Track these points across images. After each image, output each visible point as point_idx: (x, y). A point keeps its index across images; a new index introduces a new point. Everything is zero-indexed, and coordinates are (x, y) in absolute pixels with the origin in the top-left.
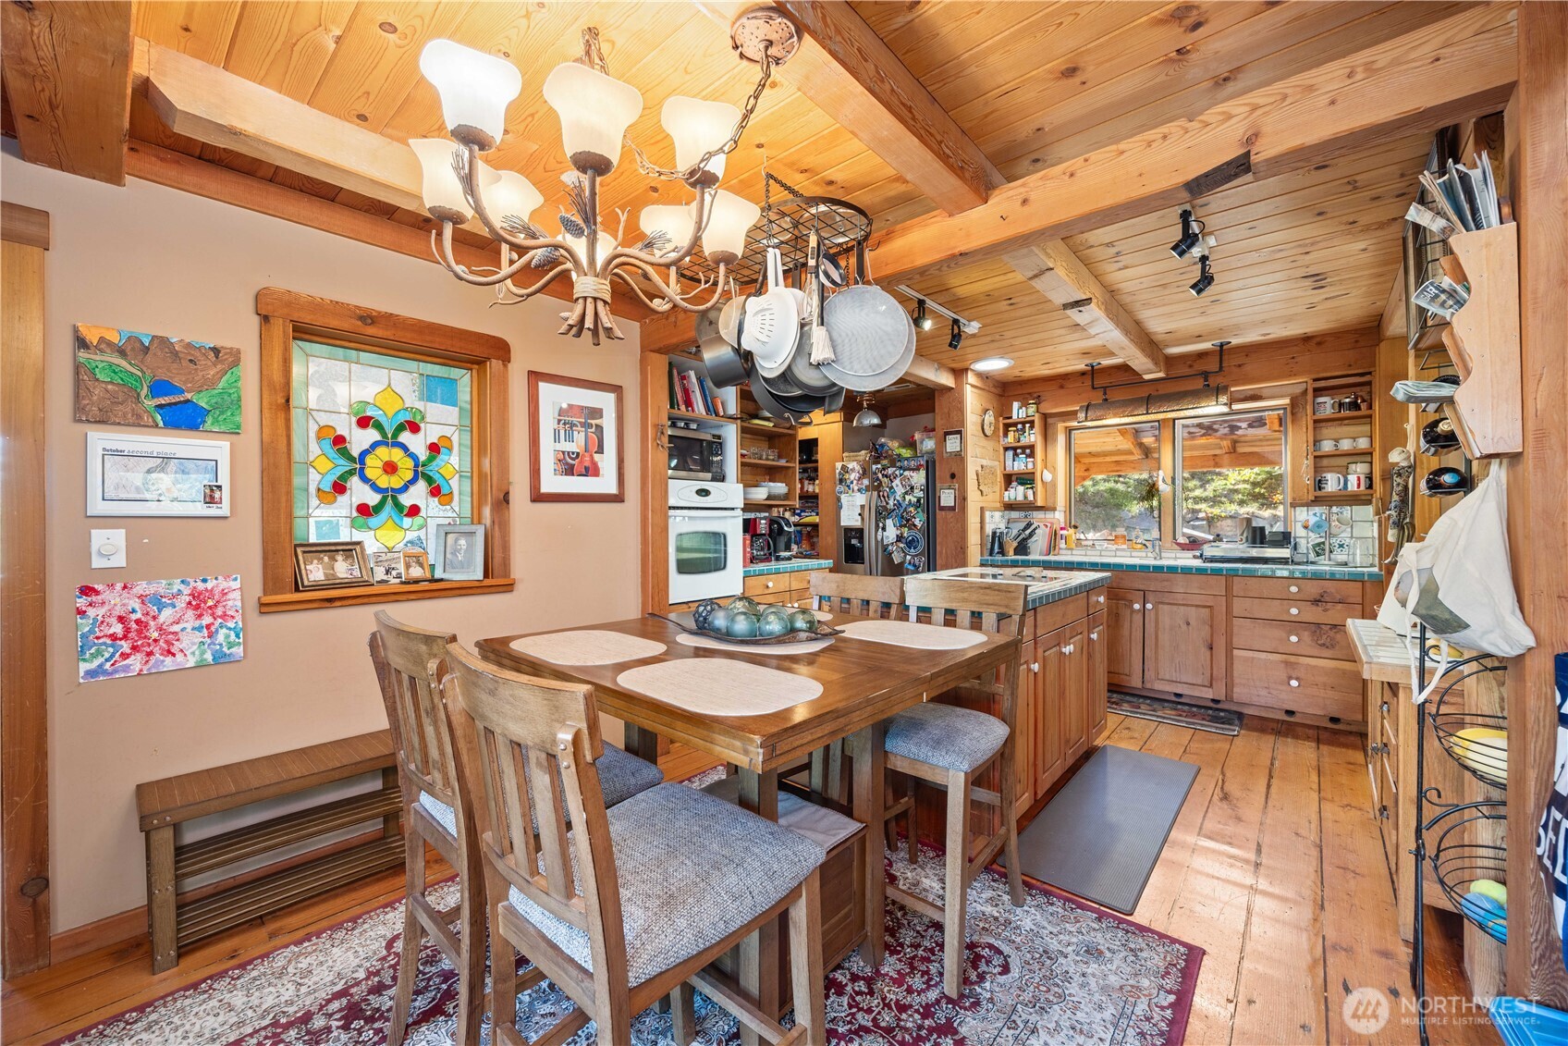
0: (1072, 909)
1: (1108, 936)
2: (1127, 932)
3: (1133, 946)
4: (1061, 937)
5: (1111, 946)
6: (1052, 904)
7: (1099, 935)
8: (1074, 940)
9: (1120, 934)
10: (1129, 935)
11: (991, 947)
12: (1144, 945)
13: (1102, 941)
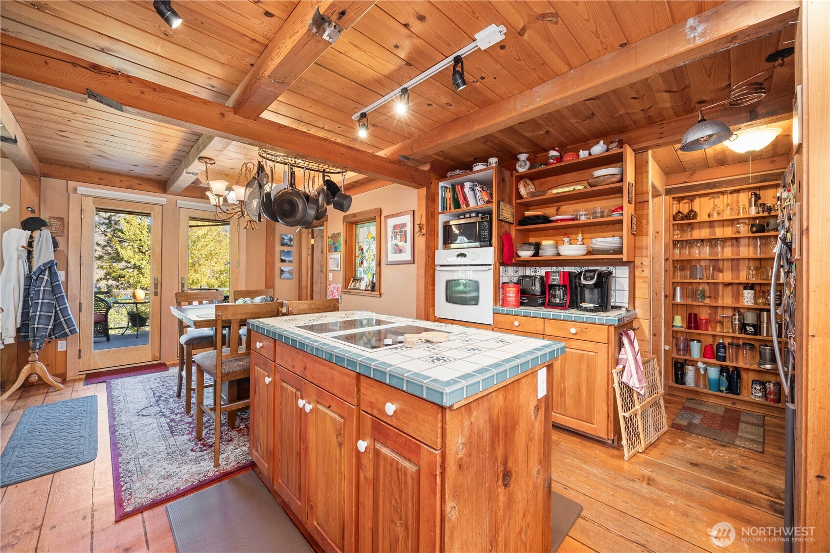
0: (194, 482)
1: (167, 487)
2: (160, 495)
3: (153, 492)
4: (186, 471)
5: (162, 484)
6: (204, 476)
7: (172, 484)
8: (180, 474)
9: (163, 491)
10: (158, 494)
11: (206, 450)
12: (148, 496)
13: (168, 482)
